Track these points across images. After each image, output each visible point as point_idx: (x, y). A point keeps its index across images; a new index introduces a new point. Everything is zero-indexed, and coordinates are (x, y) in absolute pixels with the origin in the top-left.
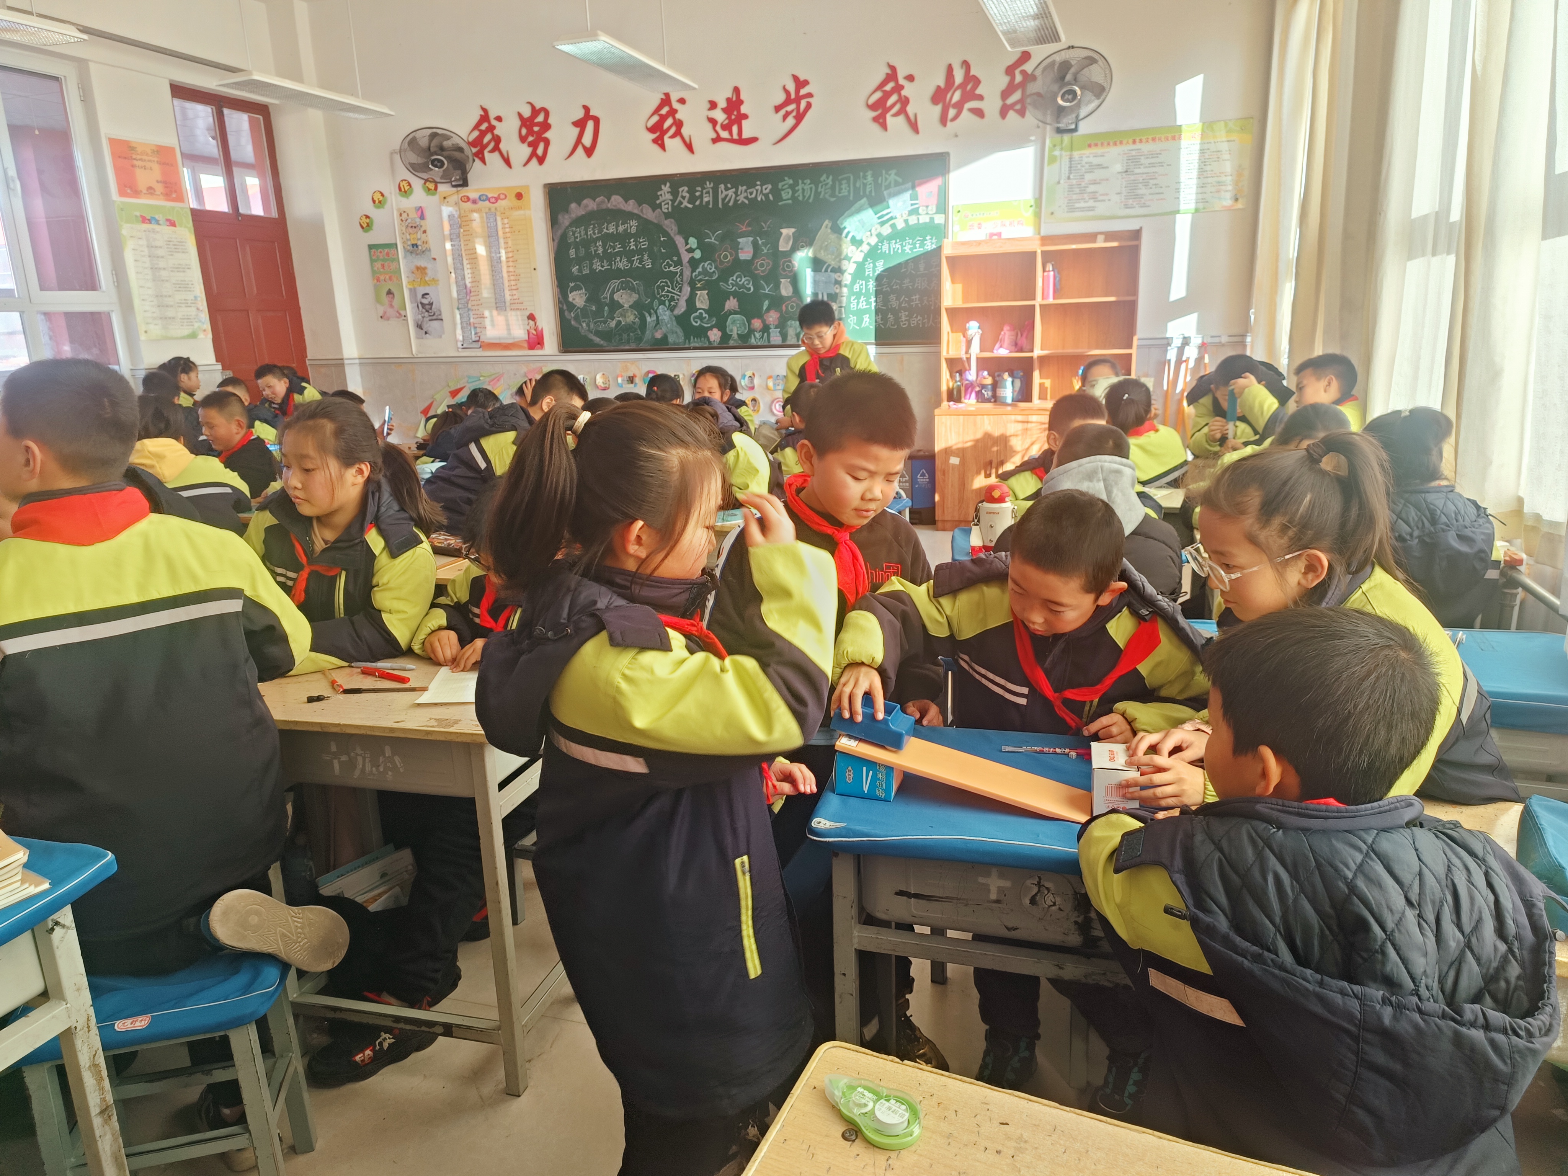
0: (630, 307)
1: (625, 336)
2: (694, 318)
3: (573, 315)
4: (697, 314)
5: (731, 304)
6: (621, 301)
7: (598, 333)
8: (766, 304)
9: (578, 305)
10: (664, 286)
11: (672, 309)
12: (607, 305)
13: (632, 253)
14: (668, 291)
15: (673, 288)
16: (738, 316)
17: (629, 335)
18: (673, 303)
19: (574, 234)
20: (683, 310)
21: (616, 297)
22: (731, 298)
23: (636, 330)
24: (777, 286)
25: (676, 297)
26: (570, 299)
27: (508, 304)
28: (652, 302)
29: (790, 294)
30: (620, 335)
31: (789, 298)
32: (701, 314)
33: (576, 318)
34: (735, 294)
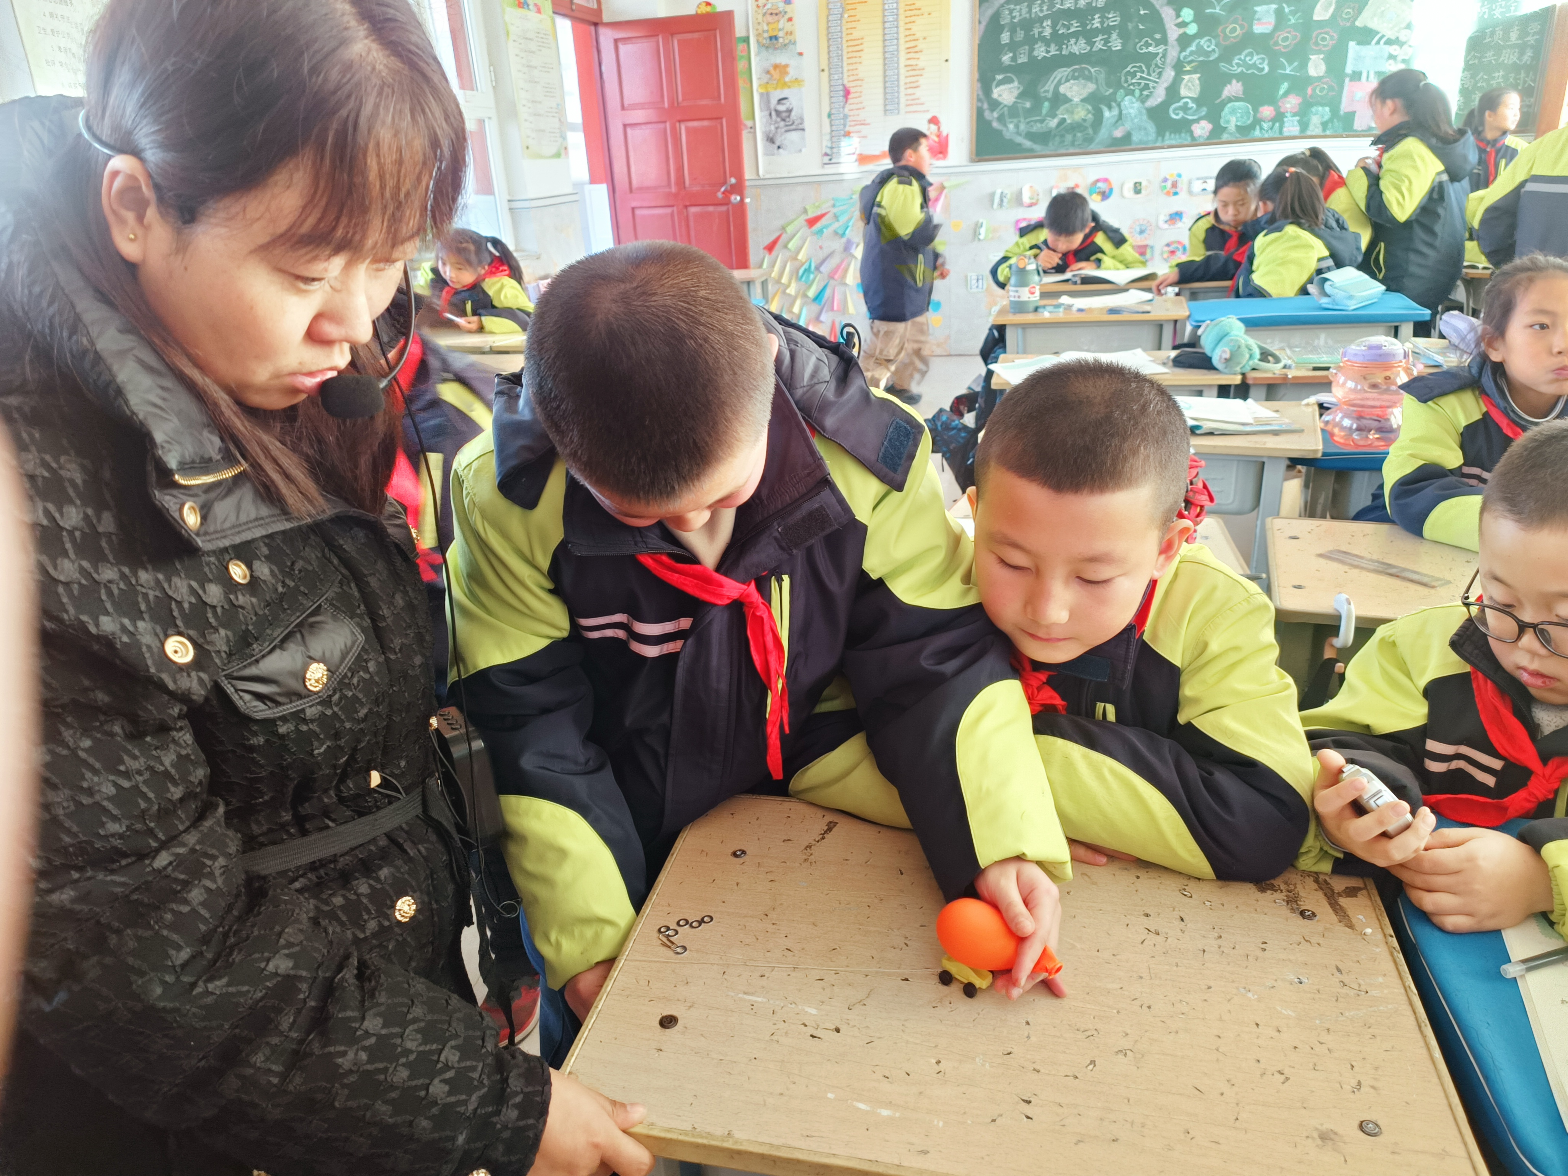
0: (1083, 100)
1: (1069, 138)
2: (1175, 109)
3: (995, 115)
4: (1181, 104)
5: (1234, 88)
6: (1069, 95)
7: (1030, 136)
8: (1285, 86)
9: (1006, 102)
10: (1135, 72)
11: (1143, 100)
12: (1047, 99)
13: (1096, 32)
14: (1142, 78)
15: (1149, 74)
16: (1241, 104)
17: (1075, 136)
18: (1145, 93)
19: (1011, 11)
20: (1160, 100)
21: (1062, 89)
22: (1234, 81)
23: (1086, 128)
24: (1304, 65)
25: (1151, 84)
26: (995, 95)
27: (902, 106)
28: (1115, 93)
29: (1321, 74)
30: (1063, 136)
31: (1319, 79)
32: (1187, 103)
33: (1001, 119)
34: (1240, 77)
